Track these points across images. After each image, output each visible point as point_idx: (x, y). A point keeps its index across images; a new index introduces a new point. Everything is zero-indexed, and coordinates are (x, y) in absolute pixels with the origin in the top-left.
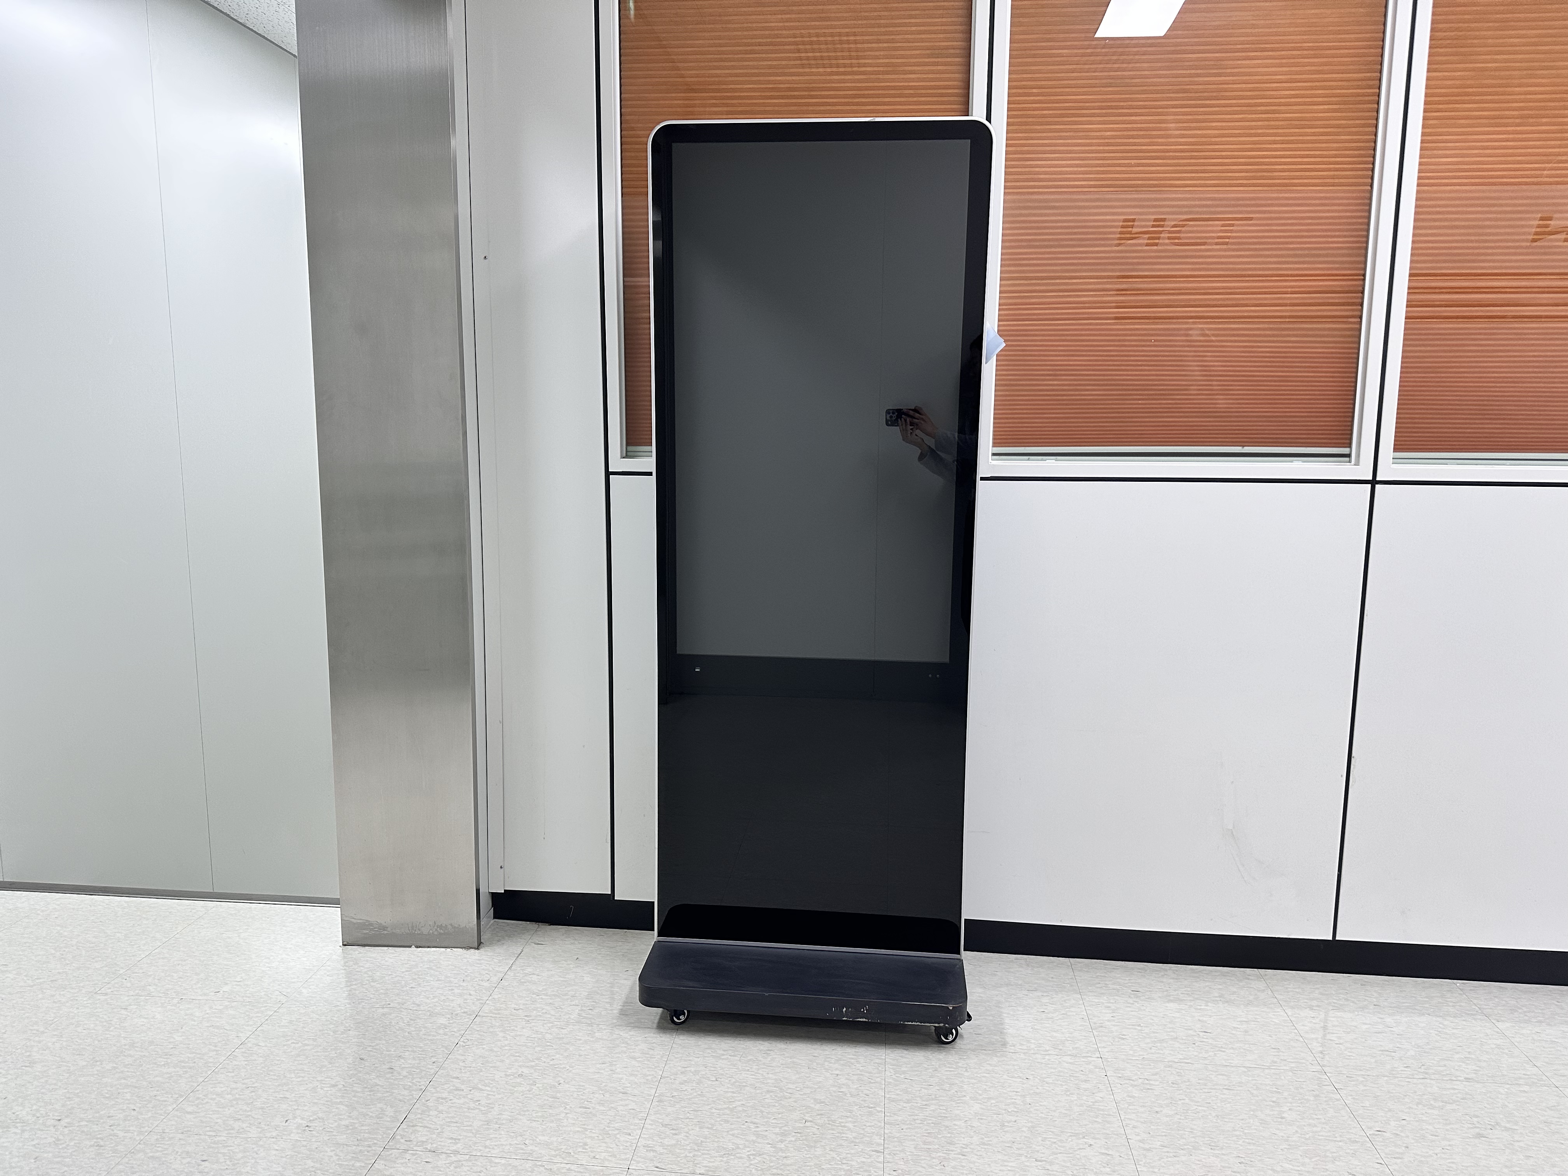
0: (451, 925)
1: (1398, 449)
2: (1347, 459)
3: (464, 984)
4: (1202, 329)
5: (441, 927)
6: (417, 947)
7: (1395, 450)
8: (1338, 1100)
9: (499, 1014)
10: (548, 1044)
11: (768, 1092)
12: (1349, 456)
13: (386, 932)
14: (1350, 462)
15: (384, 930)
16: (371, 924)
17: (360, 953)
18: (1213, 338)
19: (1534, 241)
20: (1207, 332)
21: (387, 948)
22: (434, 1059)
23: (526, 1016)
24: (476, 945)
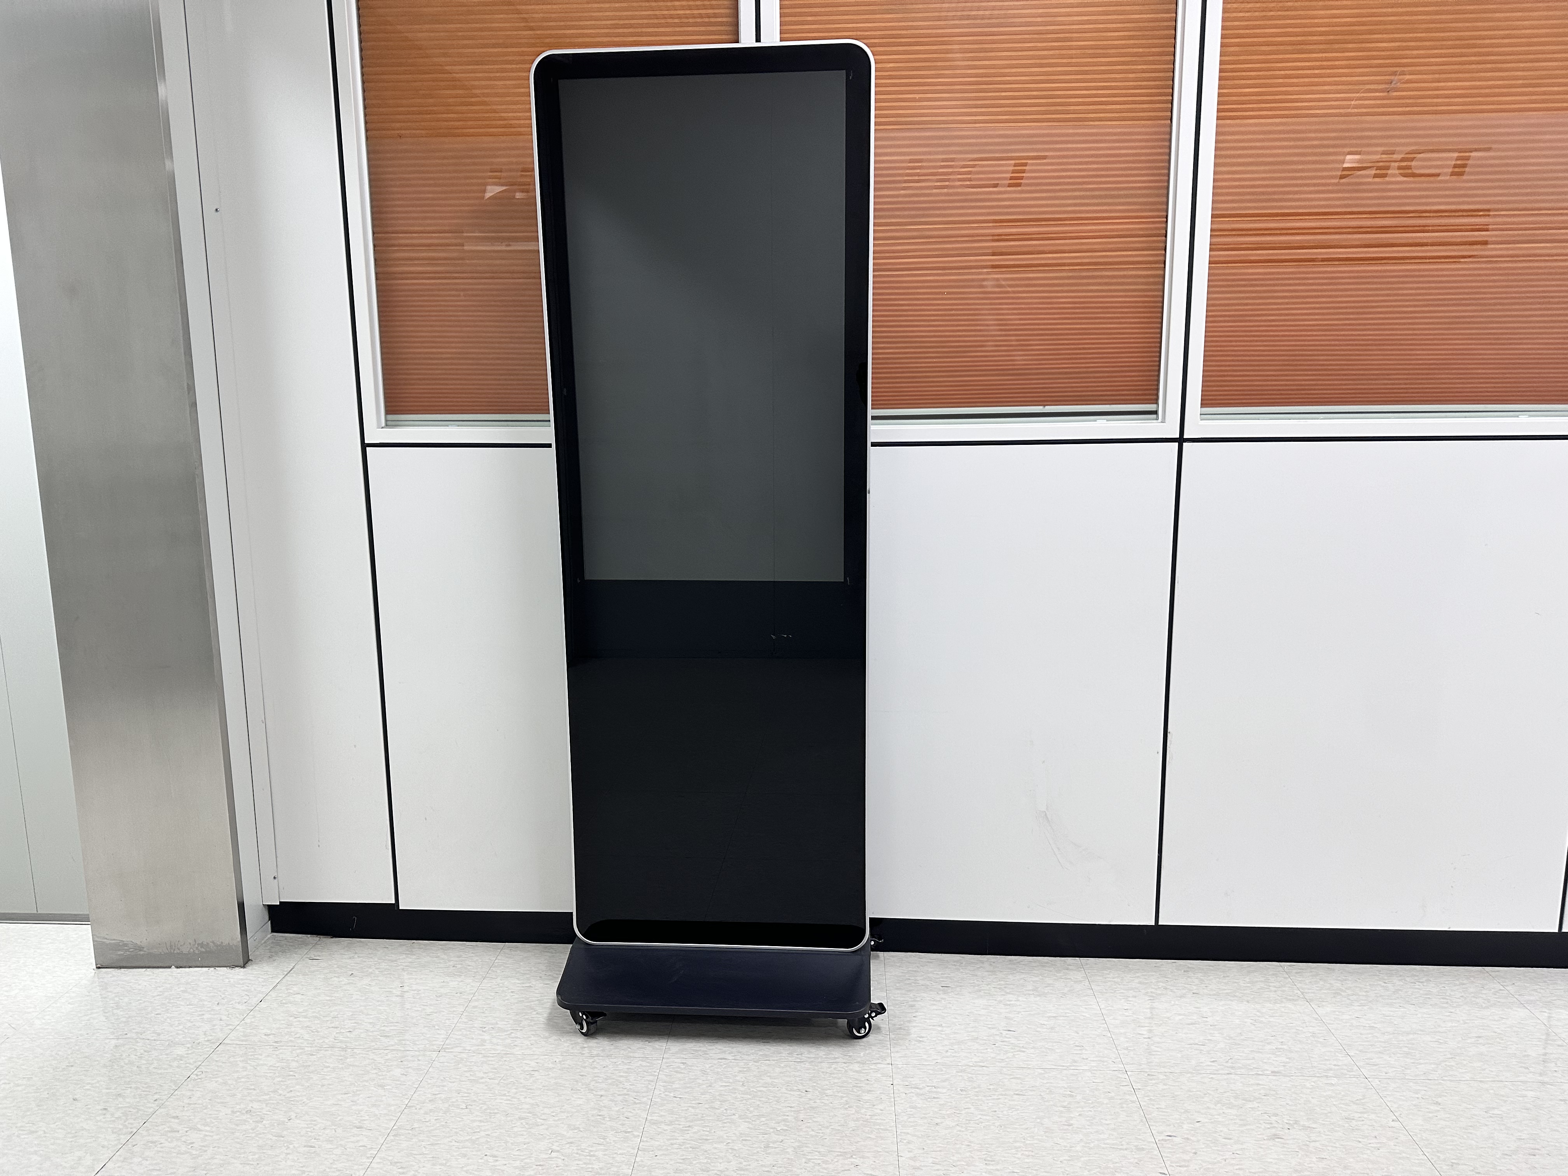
0: (213, 942)
1: (1206, 404)
2: (1154, 416)
3: (217, 1008)
4: (997, 280)
5: (202, 945)
6: (177, 967)
7: (1203, 405)
8: (1133, 1102)
9: (246, 1041)
10: (291, 1073)
11: (520, 1118)
12: (1155, 412)
13: (142, 953)
14: (1157, 419)
15: (140, 951)
16: (126, 945)
17: (114, 976)
18: (1009, 289)
19: (1342, 177)
20: (1003, 283)
21: (144, 969)
22: (156, 1097)
23: (276, 1042)
24: (242, 964)
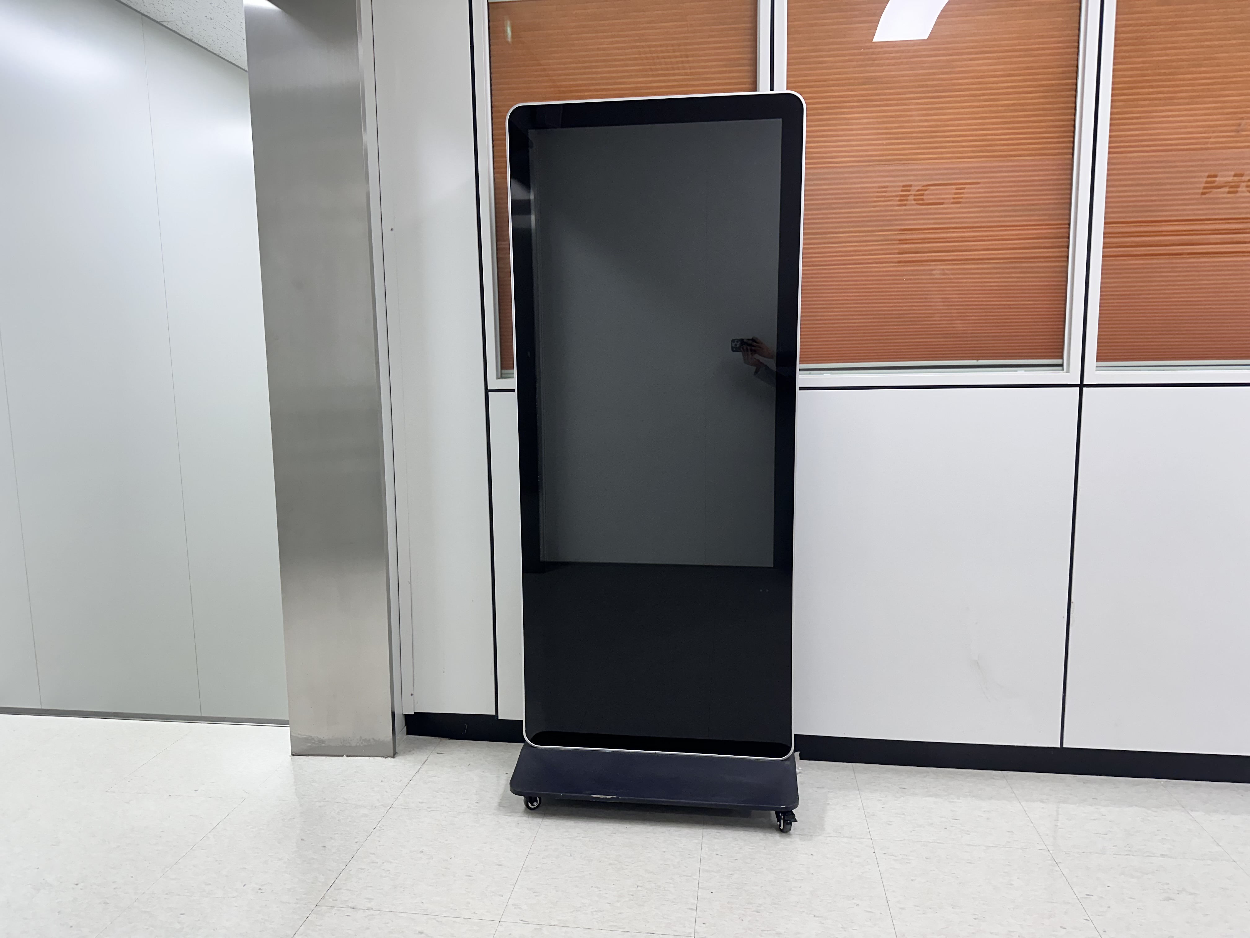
0: (373, 739)
1: (1101, 359)
2: (1060, 368)
3: (382, 784)
4: (943, 270)
5: (365, 740)
6: (348, 756)
7: (1098, 360)
8: (1057, 871)
9: (407, 806)
10: (444, 828)
11: (610, 864)
12: (1061, 365)
13: (324, 745)
14: (1063, 370)
15: (323, 743)
16: (313, 739)
17: (305, 761)
18: (952, 277)
19: (1203, 194)
21: (324, 757)
22: (356, 840)
23: (428, 808)
24: (392, 754)
